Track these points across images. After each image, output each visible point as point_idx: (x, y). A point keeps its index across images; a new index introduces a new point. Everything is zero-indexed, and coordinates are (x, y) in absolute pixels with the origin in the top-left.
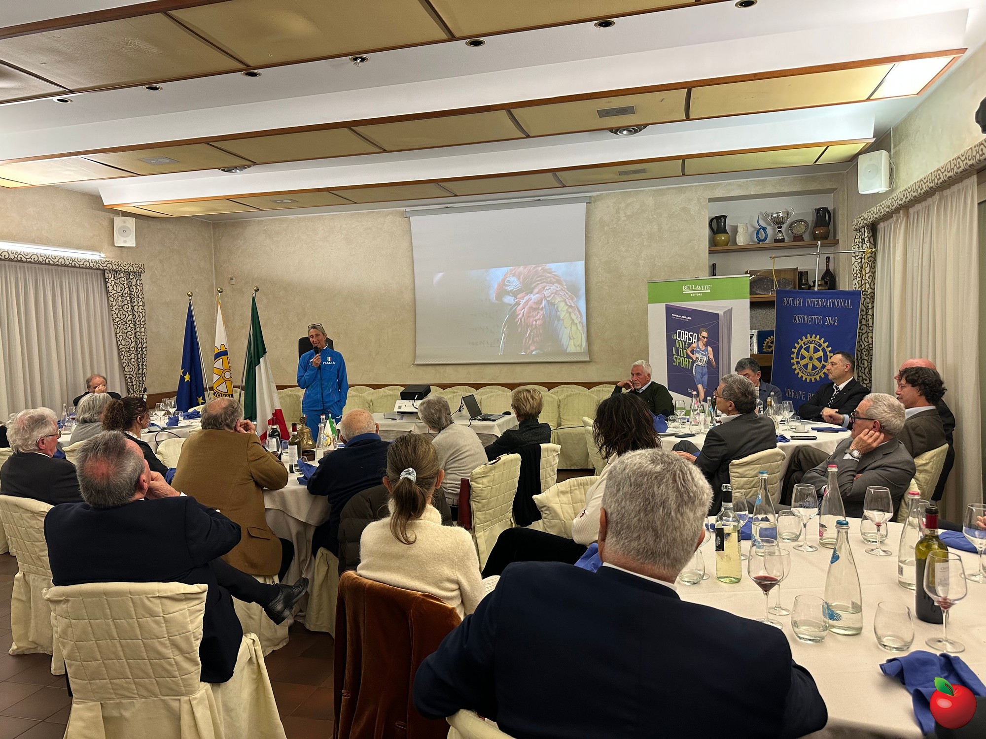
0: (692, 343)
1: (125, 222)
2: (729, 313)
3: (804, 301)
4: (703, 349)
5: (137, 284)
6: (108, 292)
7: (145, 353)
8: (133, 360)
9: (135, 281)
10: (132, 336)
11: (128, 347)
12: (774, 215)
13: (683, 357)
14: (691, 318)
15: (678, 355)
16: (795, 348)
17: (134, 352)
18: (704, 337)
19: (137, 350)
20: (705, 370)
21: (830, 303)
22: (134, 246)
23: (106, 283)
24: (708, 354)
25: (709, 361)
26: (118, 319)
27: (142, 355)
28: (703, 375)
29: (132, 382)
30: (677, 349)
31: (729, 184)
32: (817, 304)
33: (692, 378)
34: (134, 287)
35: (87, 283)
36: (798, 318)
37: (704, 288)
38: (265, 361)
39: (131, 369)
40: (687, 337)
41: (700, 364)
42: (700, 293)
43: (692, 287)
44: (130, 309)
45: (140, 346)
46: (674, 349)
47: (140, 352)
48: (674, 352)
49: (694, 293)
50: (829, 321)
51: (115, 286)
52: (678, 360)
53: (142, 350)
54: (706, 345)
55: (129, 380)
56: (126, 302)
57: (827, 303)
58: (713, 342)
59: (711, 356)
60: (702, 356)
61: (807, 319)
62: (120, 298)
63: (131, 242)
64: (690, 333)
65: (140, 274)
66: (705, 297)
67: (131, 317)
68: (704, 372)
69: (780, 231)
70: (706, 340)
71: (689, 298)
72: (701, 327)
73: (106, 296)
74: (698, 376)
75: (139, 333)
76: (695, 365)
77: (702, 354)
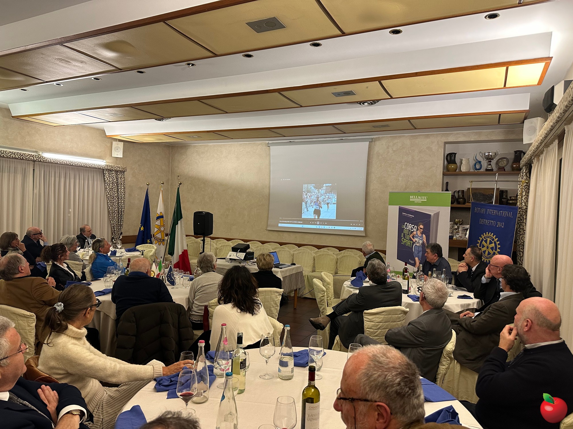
0: (413, 231)
1: (118, 145)
2: (437, 215)
3: (486, 211)
4: (420, 236)
5: (121, 177)
6: (105, 181)
7: (123, 214)
8: (116, 217)
9: (121, 176)
10: (116, 205)
11: (114, 210)
12: (486, 154)
13: (407, 239)
14: (413, 216)
15: (404, 238)
16: (480, 240)
17: (117, 213)
18: (421, 228)
19: (119, 212)
20: (421, 249)
21: (500, 213)
22: (122, 157)
23: (104, 176)
24: (423, 239)
25: (423, 244)
26: (109, 195)
27: (121, 215)
28: (419, 252)
29: (114, 229)
30: (404, 234)
31: (457, 134)
32: (493, 213)
33: (412, 253)
34: (119, 179)
35: (94, 176)
36: (482, 221)
37: (423, 198)
38: (181, 222)
39: (115, 222)
40: (411, 227)
41: (417, 245)
42: (420, 201)
43: (415, 197)
44: (116, 190)
45: (120, 210)
46: (403, 234)
47: (120, 214)
48: (402, 236)
49: (417, 201)
50: (499, 224)
51: (108, 178)
52: (405, 241)
53: (121, 212)
54: (422, 233)
55: (113, 228)
56: (114, 186)
57: (498, 213)
58: (426, 231)
59: (425, 241)
60: (419, 240)
61: (487, 222)
62: (111, 185)
63: (120, 155)
64: (413, 225)
65: (124, 172)
66: (423, 204)
67: (116, 194)
68: (420, 250)
69: (490, 164)
70: (422, 230)
71: (413, 203)
72: (420, 222)
73: (104, 183)
74: (416, 252)
75: (120, 203)
76: (414, 245)
77: (419, 239)
